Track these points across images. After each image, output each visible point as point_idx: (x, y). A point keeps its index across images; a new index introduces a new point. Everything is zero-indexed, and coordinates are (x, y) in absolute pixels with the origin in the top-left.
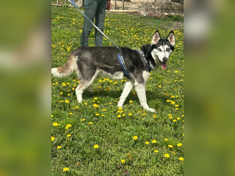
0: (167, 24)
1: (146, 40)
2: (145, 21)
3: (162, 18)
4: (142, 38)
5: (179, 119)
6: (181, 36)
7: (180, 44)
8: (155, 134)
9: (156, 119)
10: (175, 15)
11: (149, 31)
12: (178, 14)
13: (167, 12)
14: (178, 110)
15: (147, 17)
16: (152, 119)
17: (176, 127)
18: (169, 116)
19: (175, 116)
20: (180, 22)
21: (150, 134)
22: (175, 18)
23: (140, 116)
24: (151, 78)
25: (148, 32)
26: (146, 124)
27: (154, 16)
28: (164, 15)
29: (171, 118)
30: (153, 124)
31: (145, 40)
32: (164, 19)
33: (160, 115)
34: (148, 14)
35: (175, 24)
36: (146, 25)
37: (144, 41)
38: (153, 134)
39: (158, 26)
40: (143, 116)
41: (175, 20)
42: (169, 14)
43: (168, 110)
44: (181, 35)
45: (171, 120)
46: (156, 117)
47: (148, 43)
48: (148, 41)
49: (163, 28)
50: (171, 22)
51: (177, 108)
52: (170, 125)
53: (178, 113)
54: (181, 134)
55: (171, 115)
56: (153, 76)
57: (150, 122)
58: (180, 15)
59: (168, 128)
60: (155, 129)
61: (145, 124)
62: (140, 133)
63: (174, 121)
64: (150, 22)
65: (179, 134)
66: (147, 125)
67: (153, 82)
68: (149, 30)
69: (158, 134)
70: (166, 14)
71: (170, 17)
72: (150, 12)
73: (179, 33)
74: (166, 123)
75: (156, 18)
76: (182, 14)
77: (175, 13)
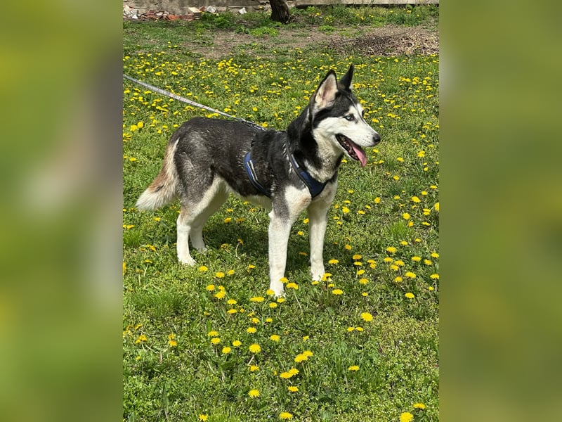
0: (197, 41)
1: (141, 99)
2: (135, 35)
3: (183, 22)
4: (128, 91)
5: (237, 343)
6: (238, 76)
7: (236, 103)
8: (172, 399)
9: (175, 349)
10: (217, 11)
11: (147, 66)
12: (225, 9)
13: (197, 6)
14: (235, 314)
15: (142, 22)
16: (165, 351)
17: (230, 370)
18: (212, 338)
19: (229, 335)
20: (233, 34)
21: (158, 403)
22: (218, 22)
23: (130, 345)
24: (158, 219)
25: (144, 69)
26: (148, 371)
27: (162, 17)
28: (187, 14)
29: (216, 341)
30: (167, 366)
31: (138, 96)
32: (191, 27)
33: (188, 335)
34: (144, 11)
35: (219, 38)
36: (139, 48)
37: (137, 101)
38: (168, 403)
39: (172, 48)
40: (139, 343)
41: (218, 27)
42: (202, 10)
43: (209, 316)
44: (237, 73)
45: (219, 348)
46: (175, 344)
47: (147, 105)
48: (148, 100)
49: (186, 54)
50: (208, 34)
51: (234, 308)
52: (216, 364)
53: (237, 324)
54: (245, 390)
55: (216, 333)
56: (164, 212)
57: (159, 360)
58: (231, 11)
59: (210, 376)
60: (172, 385)
61: (145, 370)
62: (130, 403)
63: (226, 350)
64: (150, 39)
65: (241, 392)
66: (150, 373)
67: (164, 229)
68: (148, 63)
69: (183, 399)
70: (194, 10)
71: (205, 18)
72: (149, 8)
73: (230, 69)
74: (205, 359)
75: (166, 23)
76: (236, 10)
77: (218, 6)
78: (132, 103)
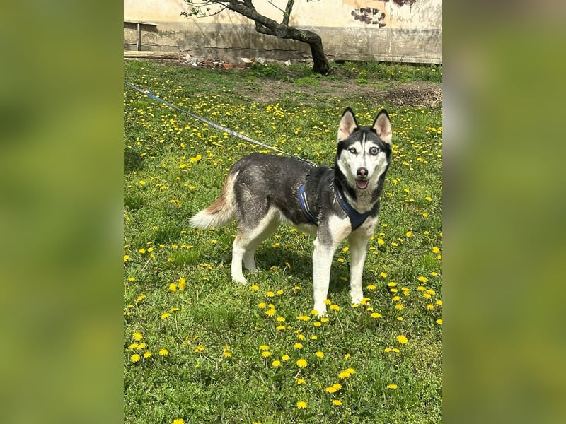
0: (248, 87)
1: (199, 135)
2: (195, 80)
3: (236, 70)
4: (188, 128)
5: (286, 358)
6: (284, 119)
7: (283, 142)
8: (227, 405)
9: (229, 360)
10: (265, 62)
11: (204, 106)
12: (273, 60)
13: (248, 57)
14: (283, 330)
15: (200, 69)
16: (220, 360)
17: (279, 381)
18: (262, 351)
19: (277, 349)
20: (279, 82)
21: (215, 409)
22: (267, 71)
23: (189, 354)
24: (215, 241)
25: (202, 109)
26: (206, 378)
27: (217, 65)
28: (239, 63)
29: (266, 354)
30: (222, 375)
31: (197, 132)
32: (243, 74)
33: (241, 348)
34: (203, 60)
35: (268, 85)
36: (198, 91)
37: (195, 136)
38: (224, 409)
39: (226, 92)
40: (197, 353)
41: (267, 75)
42: (253, 60)
43: (259, 331)
44: (283, 116)
45: (269, 361)
46: (229, 355)
47: (205, 141)
48: (205, 136)
49: (239, 98)
50: (257, 82)
51: (282, 325)
52: (266, 376)
53: (285, 339)
54: (293, 401)
55: (266, 347)
56: (220, 235)
57: (214, 370)
58: (278, 62)
59: (262, 387)
60: (227, 392)
61: (203, 377)
62: (189, 407)
63: (276, 364)
64: (208, 83)
65: (289, 402)
66: (207, 380)
67: (219, 250)
68: (205, 104)
69: (237, 406)
70: (245, 60)
71: (255, 68)
72: (206, 57)
73: (277, 113)
74: (257, 370)
75: (221, 71)
76: (282, 62)
77: (267, 57)
78: (191, 138)
